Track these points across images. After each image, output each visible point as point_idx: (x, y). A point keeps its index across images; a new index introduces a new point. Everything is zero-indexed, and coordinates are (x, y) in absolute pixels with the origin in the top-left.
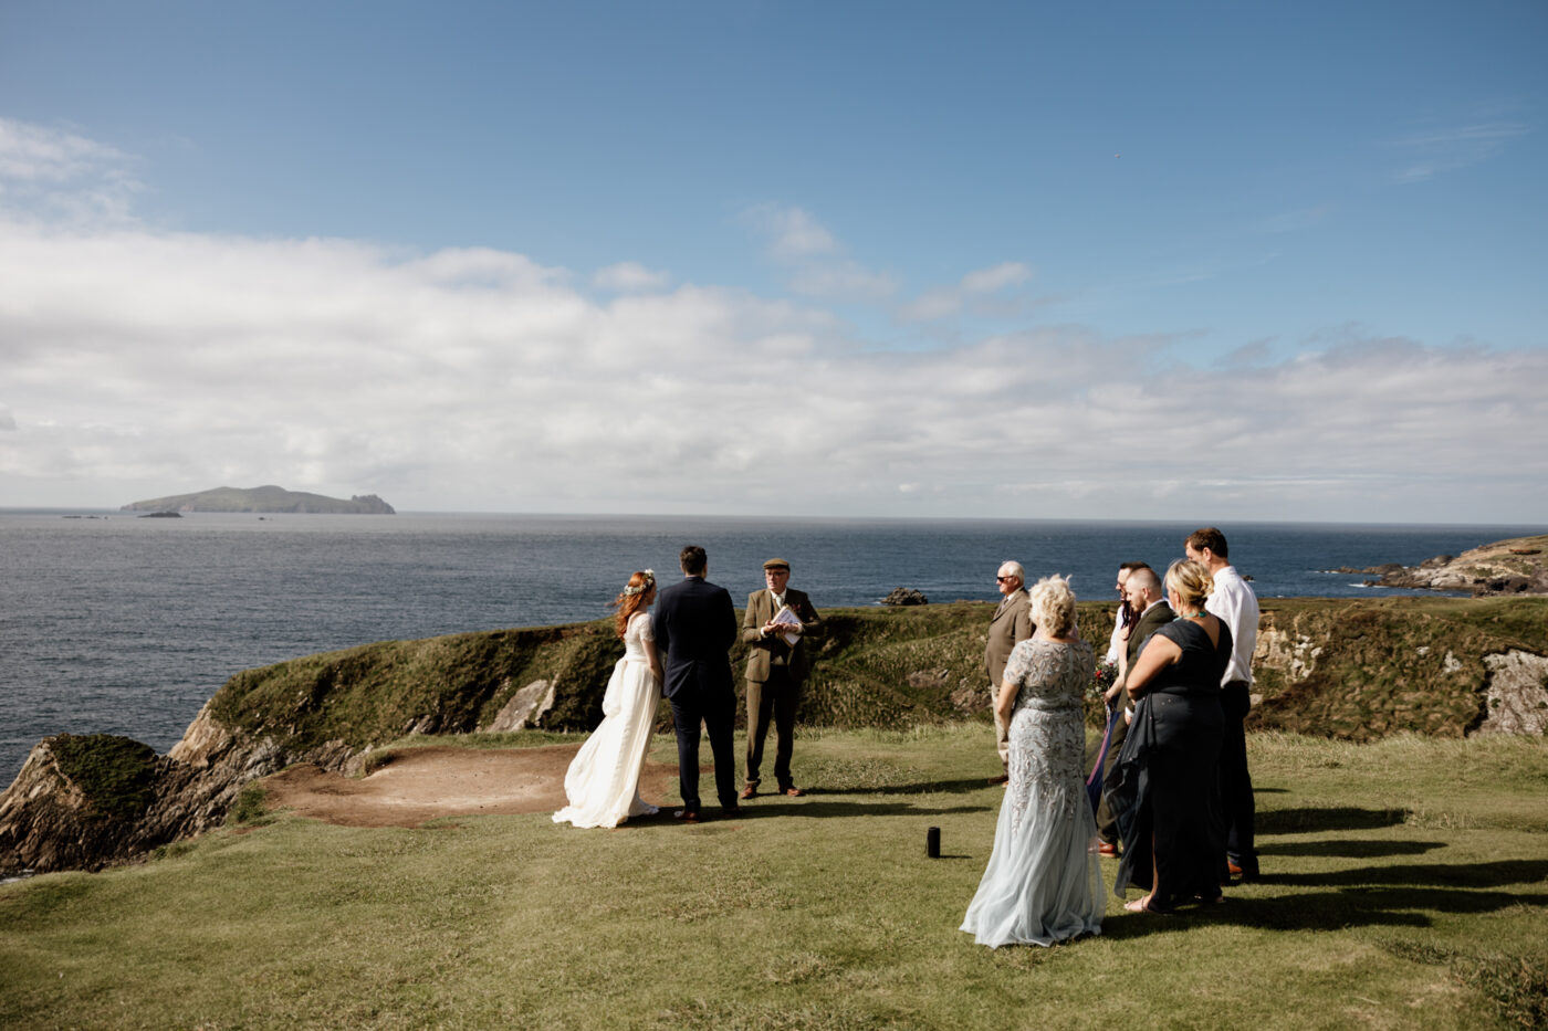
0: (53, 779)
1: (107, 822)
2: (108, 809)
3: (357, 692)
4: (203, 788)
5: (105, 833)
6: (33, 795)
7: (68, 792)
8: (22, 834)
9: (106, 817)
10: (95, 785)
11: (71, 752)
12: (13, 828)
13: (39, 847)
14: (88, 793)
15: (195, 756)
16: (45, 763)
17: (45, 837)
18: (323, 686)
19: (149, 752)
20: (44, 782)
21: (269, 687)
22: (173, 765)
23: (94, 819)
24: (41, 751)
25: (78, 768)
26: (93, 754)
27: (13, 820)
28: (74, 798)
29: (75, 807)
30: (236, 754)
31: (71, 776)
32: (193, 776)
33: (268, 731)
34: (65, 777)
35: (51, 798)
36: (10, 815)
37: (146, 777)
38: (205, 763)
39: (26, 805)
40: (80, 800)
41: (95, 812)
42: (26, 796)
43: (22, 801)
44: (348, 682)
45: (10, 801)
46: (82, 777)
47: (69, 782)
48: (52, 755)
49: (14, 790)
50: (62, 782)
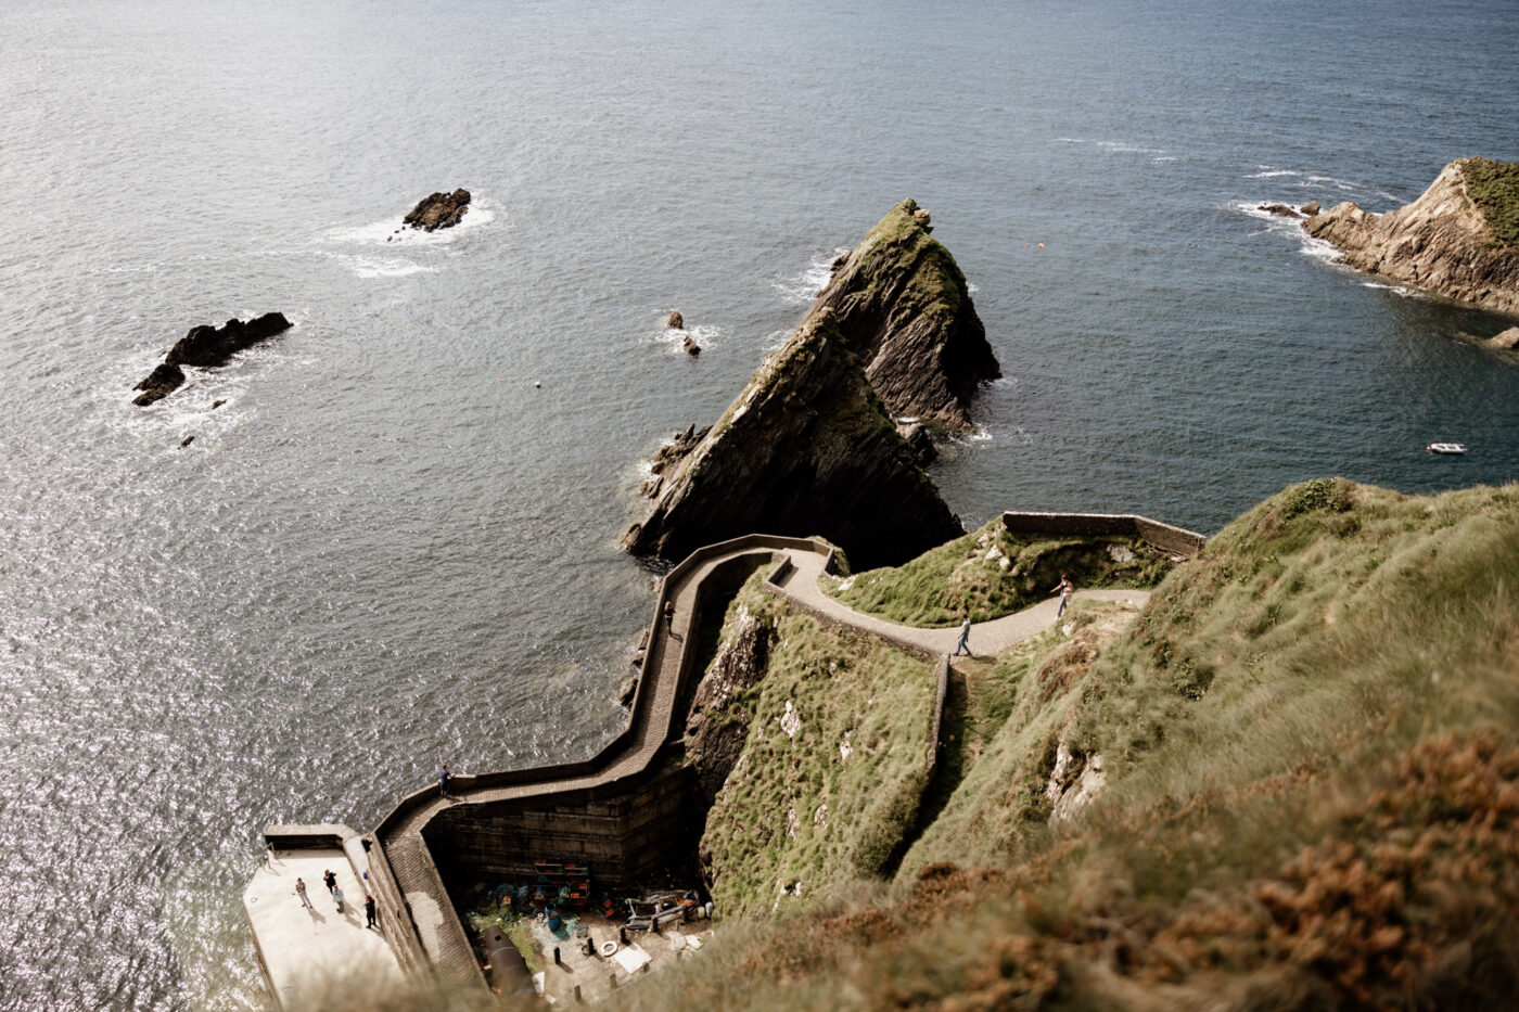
0: (1459, 200)
1: (1502, 251)
2: (1505, 240)
5: (1498, 262)
6: (1437, 213)
7: (1469, 215)
8: (1421, 248)
9: (1501, 247)
10: (1497, 213)
11: (1482, 177)
12: (1415, 240)
13: (1434, 261)
14: (1489, 219)
16: (1454, 184)
17: (1442, 253)
20: (1449, 202)
23: (1490, 247)
24: (1453, 172)
25: (1484, 194)
26: (1501, 182)
27: (1416, 233)
28: (1474, 223)
29: (1475, 231)
31: (1476, 201)
34: (1470, 201)
35: (1453, 219)
36: (1414, 227)
39: (1430, 221)
40: (1481, 225)
41: (1492, 240)
42: (1431, 212)
43: (1426, 216)
45: (1415, 214)
46: (1486, 203)
47: (1473, 206)
48: (1462, 176)
49: (1420, 204)
50: (1466, 205)
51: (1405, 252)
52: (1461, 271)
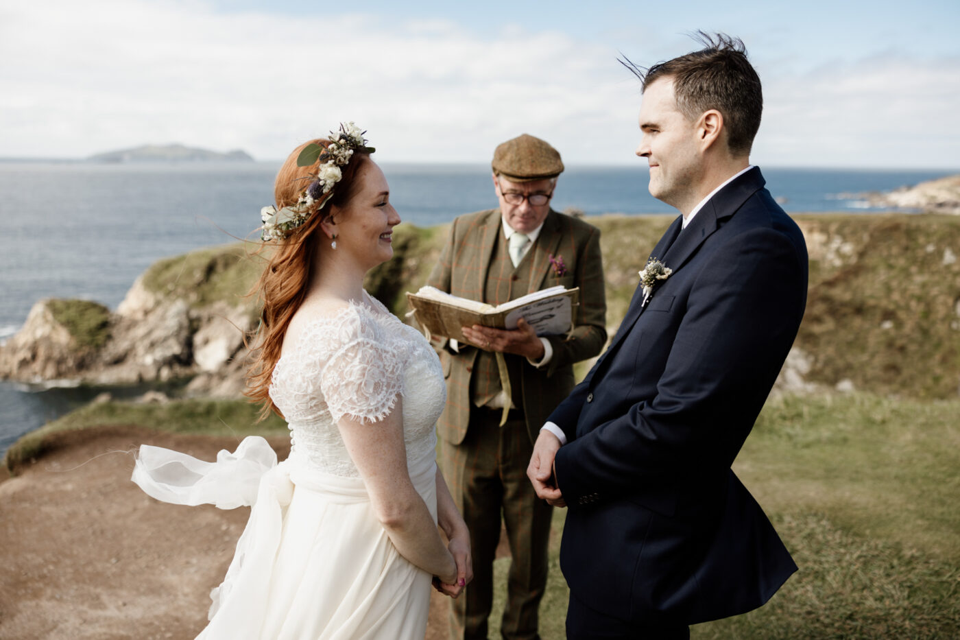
0: (49, 325)
1: (84, 352)
2: (84, 344)
3: (232, 273)
4: (140, 331)
6: (38, 335)
7: (59, 334)
8: (34, 357)
9: (83, 349)
10: (74, 329)
11: (59, 309)
12: (28, 354)
14: (72, 333)
15: (134, 312)
16: (42, 316)
17: (48, 359)
18: (210, 269)
19: (104, 310)
20: (43, 327)
21: (179, 270)
22: (121, 318)
23: (76, 350)
24: (41, 310)
25: (65, 319)
26: (72, 312)
27: (28, 350)
28: (63, 337)
29: (65, 342)
30: (159, 311)
31: (60, 324)
32: (133, 324)
33: (178, 297)
34: (56, 324)
35: (47, 339)
36: (26, 348)
37: (104, 325)
38: (139, 316)
39: (35, 341)
40: (68, 338)
41: (77, 346)
42: (34, 336)
43: (32, 338)
44: (227, 265)
46: (67, 324)
47: (59, 327)
48: (47, 311)
49: (26, 329)
50: (54, 328)
51: (24, 363)
52: (63, 368)
